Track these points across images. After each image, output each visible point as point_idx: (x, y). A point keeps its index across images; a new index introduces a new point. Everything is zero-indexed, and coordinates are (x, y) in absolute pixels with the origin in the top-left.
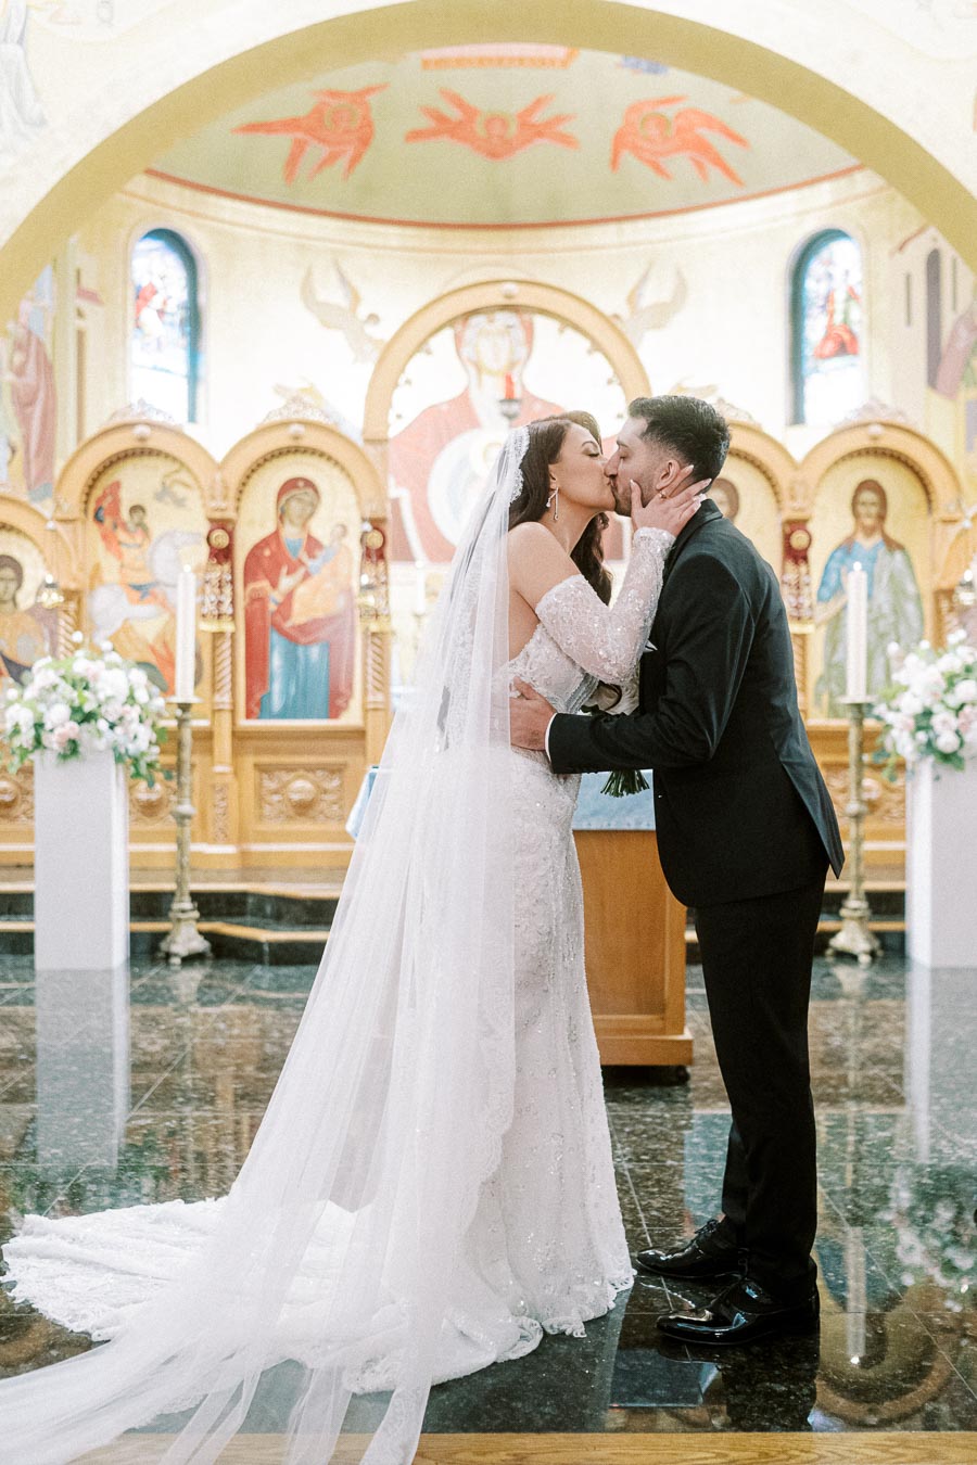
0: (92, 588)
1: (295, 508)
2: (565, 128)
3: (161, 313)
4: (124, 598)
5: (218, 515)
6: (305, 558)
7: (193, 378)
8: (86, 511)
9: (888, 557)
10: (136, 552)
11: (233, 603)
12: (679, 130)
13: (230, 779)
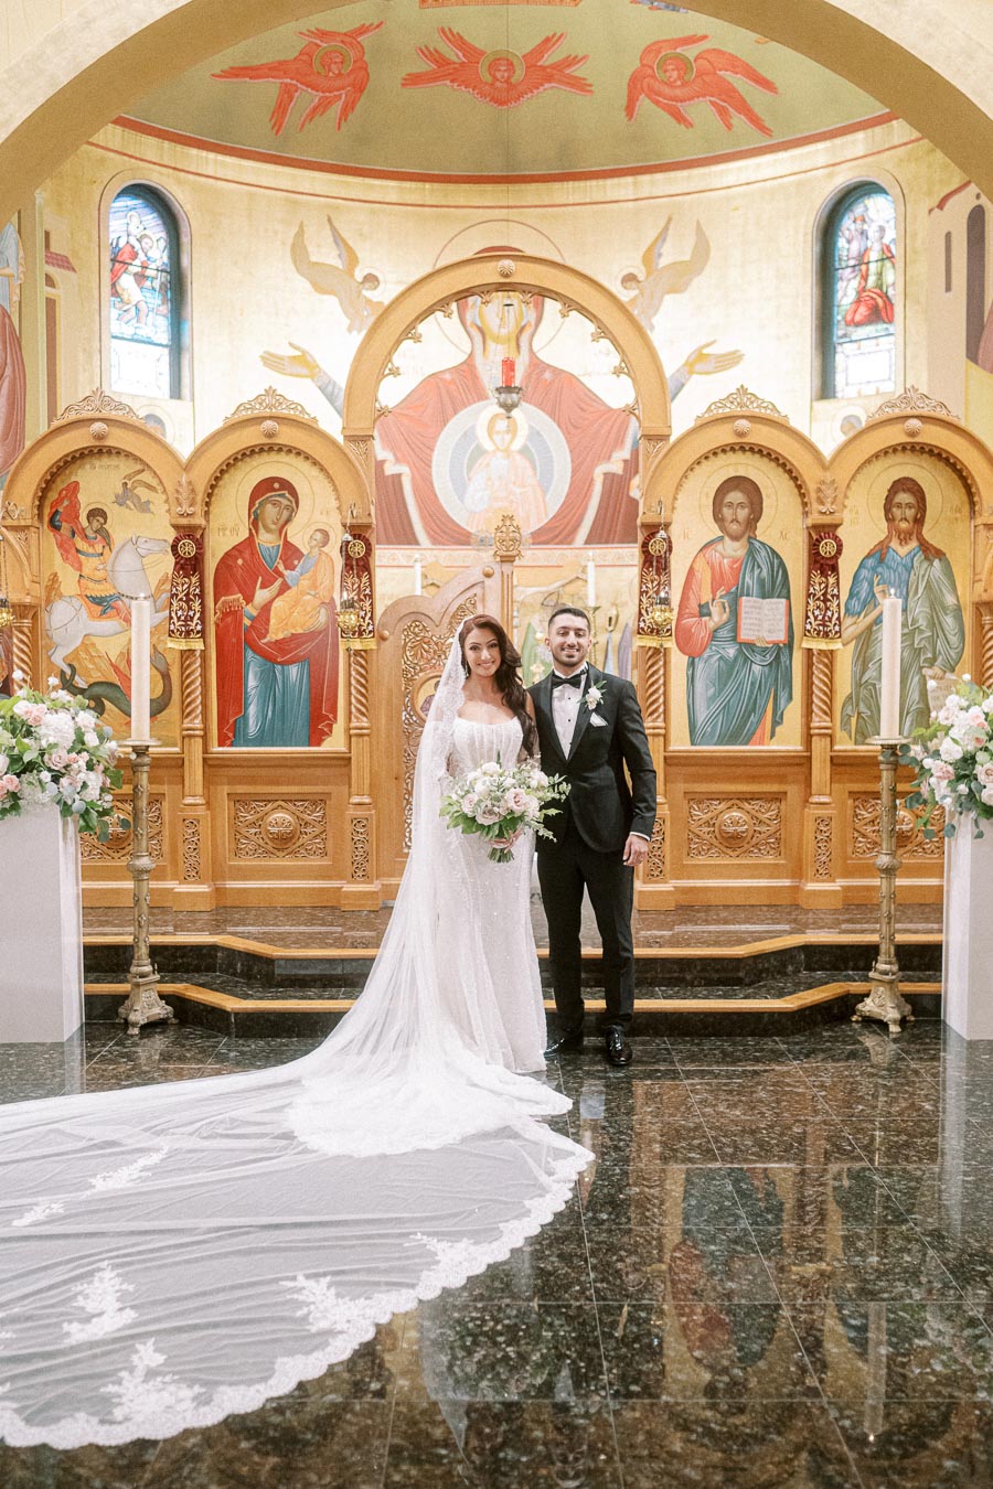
0: (49, 601)
1: (270, 512)
2: (578, 71)
3: (140, 278)
4: (84, 613)
5: (184, 521)
6: (281, 568)
8: (40, 516)
9: (926, 564)
10: (95, 561)
11: (202, 619)
12: (700, 74)
13: (201, 811)
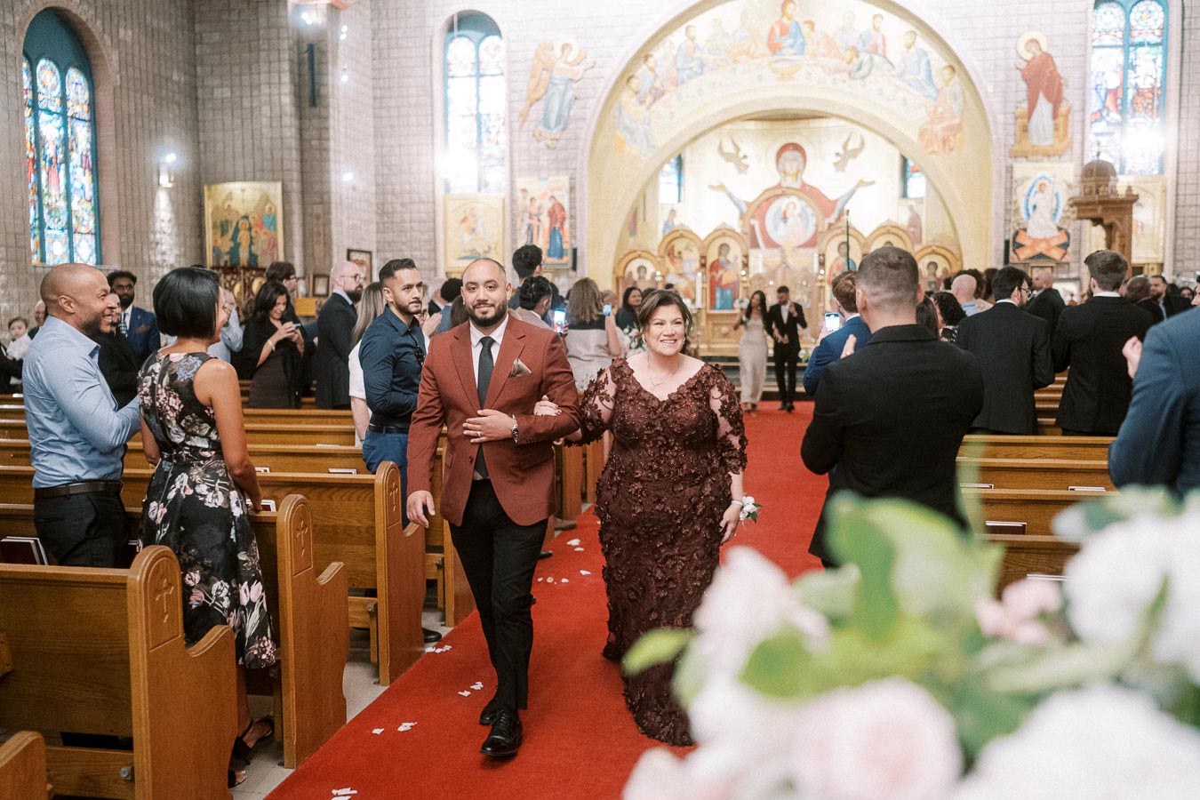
0: (667, 274)
4: (676, 277)
5: (702, 255)
6: (726, 266)
7: (680, 185)
8: (665, 254)
10: (679, 265)
11: (706, 278)
13: (705, 327)
